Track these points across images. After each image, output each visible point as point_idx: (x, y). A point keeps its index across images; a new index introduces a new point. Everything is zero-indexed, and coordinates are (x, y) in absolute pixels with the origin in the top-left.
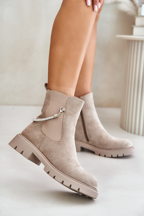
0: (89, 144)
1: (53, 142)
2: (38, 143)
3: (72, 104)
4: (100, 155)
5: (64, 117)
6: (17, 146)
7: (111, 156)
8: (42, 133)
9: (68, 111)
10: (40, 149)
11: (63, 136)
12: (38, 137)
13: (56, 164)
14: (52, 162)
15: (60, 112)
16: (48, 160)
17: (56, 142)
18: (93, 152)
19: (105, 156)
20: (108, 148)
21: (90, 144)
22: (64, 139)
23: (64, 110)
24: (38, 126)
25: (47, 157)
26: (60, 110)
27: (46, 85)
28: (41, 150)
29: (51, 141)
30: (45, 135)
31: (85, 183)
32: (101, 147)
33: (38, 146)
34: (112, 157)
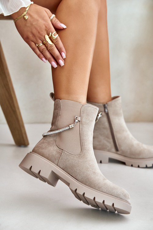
0: (118, 154)
1: (73, 156)
2: (55, 159)
3: (87, 112)
4: (132, 166)
5: (80, 127)
6: (32, 166)
7: (145, 166)
8: (58, 148)
9: (84, 120)
10: (60, 165)
11: (83, 148)
12: (54, 153)
13: (83, 180)
14: (77, 178)
15: (76, 122)
16: (72, 176)
17: (76, 156)
18: (124, 163)
19: (139, 167)
20: (141, 157)
21: (120, 154)
22: (84, 151)
23: (79, 119)
24: (52, 141)
25: (70, 173)
26: (76, 120)
27: (52, 95)
28: (61, 167)
29: (71, 155)
30: (63, 150)
31: (117, 197)
32: (133, 157)
33: (56, 162)
34: (147, 167)
